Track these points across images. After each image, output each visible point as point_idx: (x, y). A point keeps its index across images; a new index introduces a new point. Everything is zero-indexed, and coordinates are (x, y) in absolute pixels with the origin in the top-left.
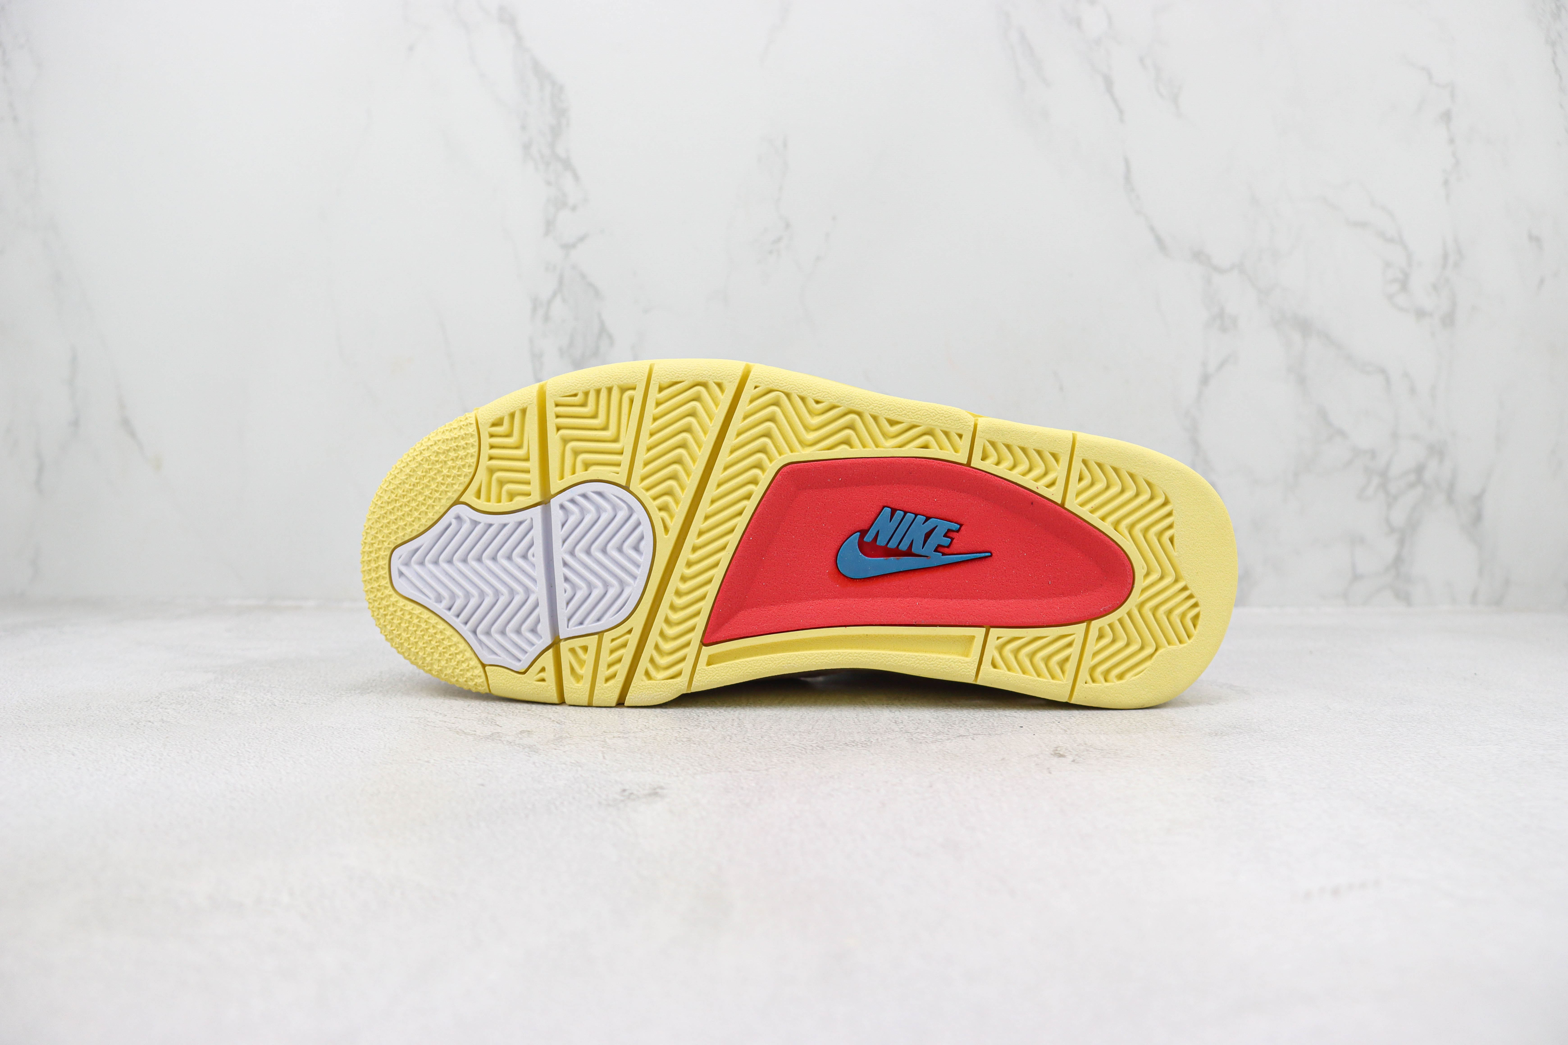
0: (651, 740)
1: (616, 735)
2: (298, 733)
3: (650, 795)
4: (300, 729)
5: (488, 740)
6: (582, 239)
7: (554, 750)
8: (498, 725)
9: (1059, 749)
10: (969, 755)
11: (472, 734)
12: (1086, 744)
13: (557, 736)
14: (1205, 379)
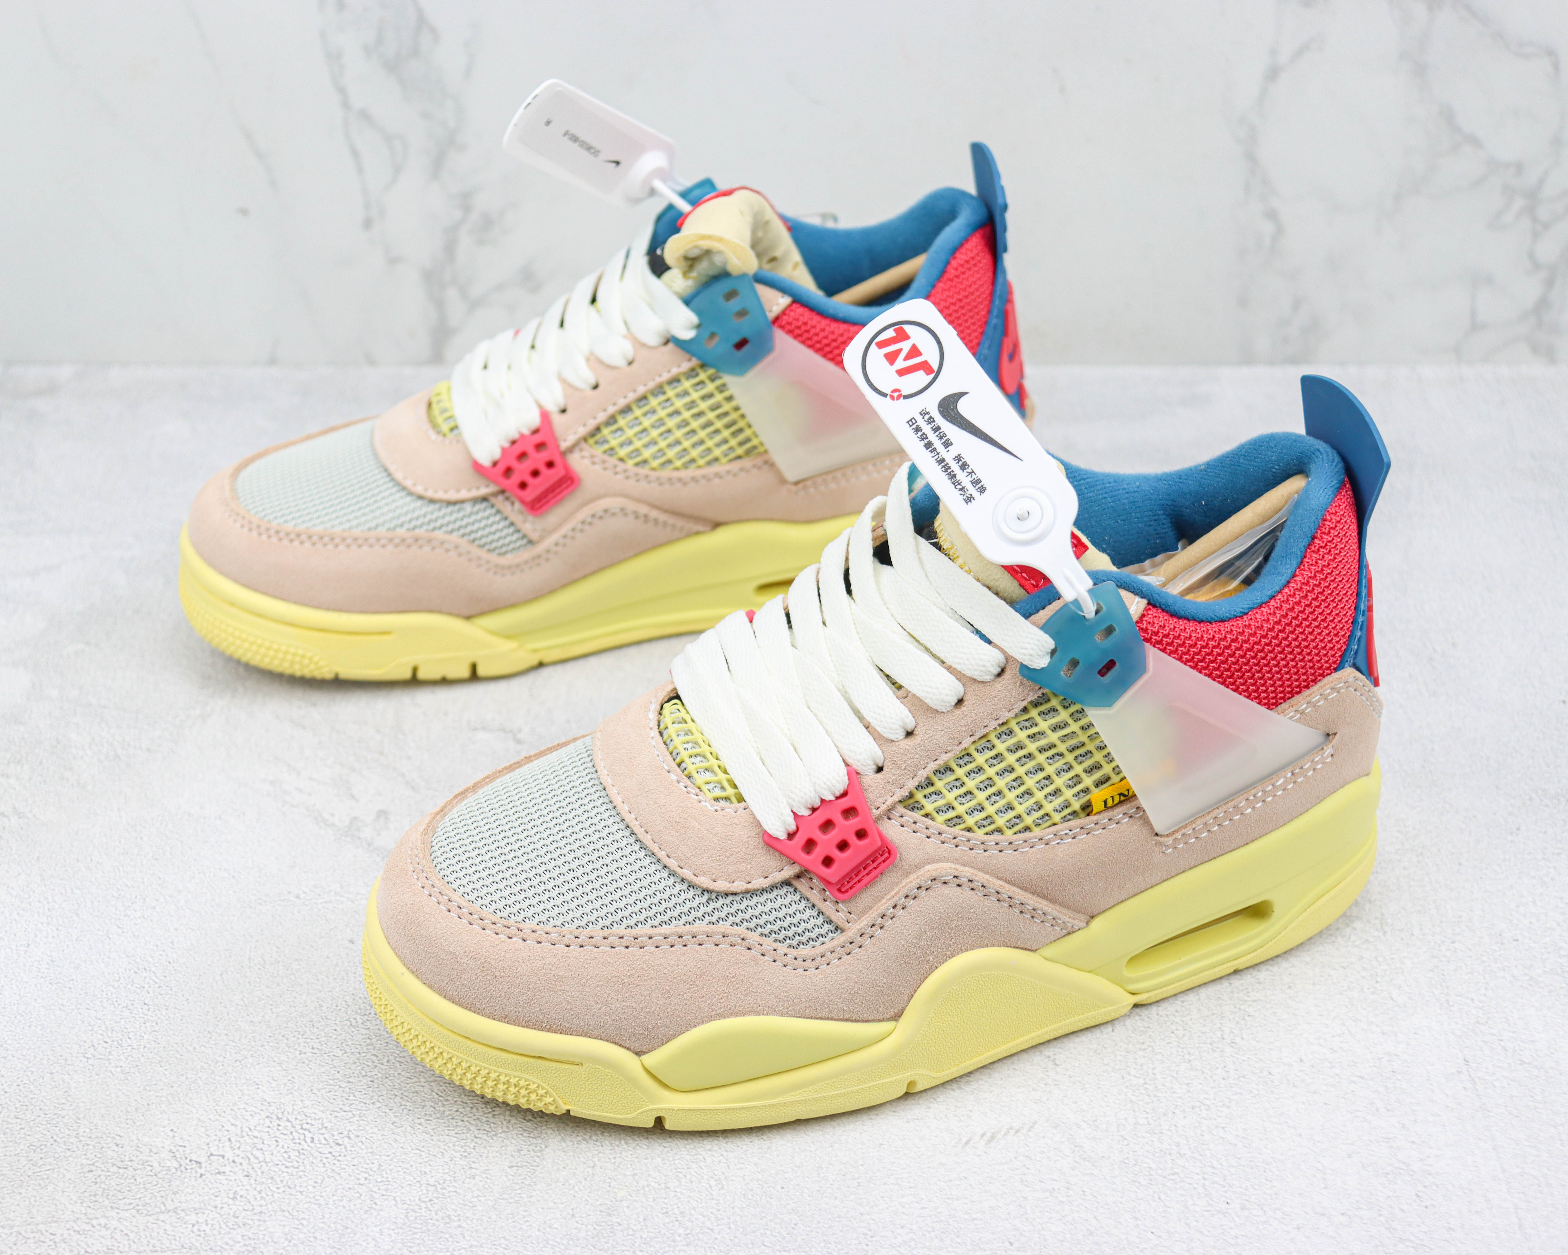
14: (1273, 74)
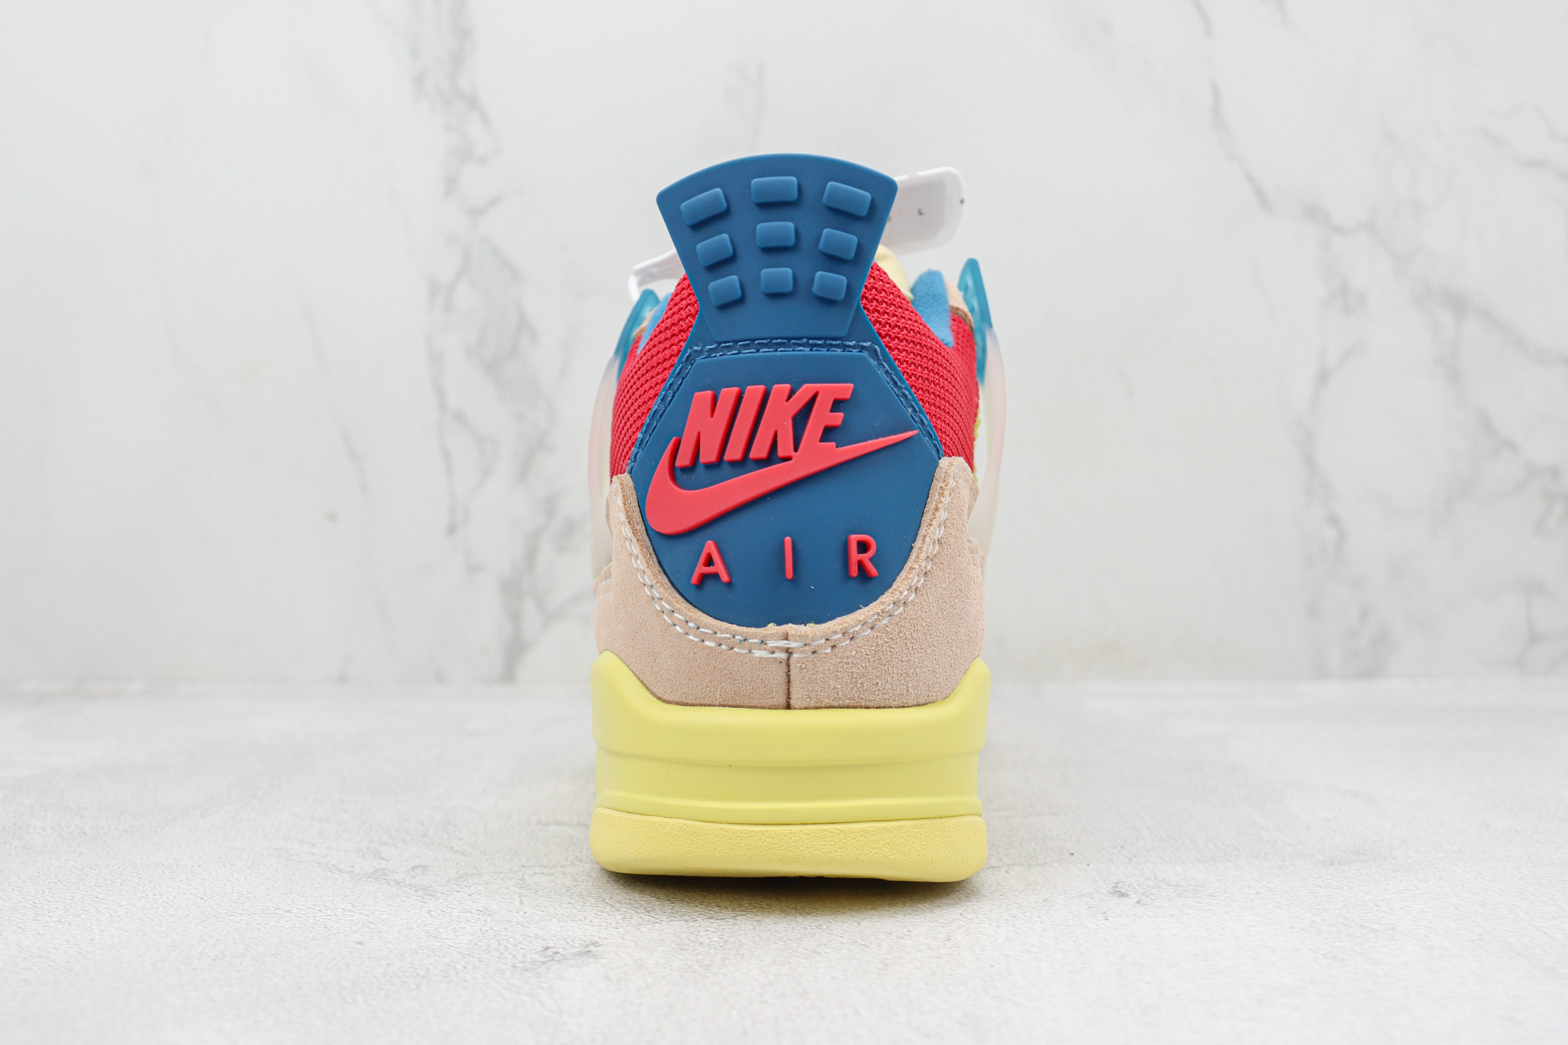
0: (584, 877)
1: (538, 870)
2: (117, 873)
3: (580, 954)
4: (119, 867)
5: (370, 880)
6: (494, 202)
7: (456, 893)
8: (383, 858)
9: (1120, 885)
10: (1001, 895)
11: (348, 872)
12: (1156, 878)
13: (461, 873)
14: (1323, 377)
